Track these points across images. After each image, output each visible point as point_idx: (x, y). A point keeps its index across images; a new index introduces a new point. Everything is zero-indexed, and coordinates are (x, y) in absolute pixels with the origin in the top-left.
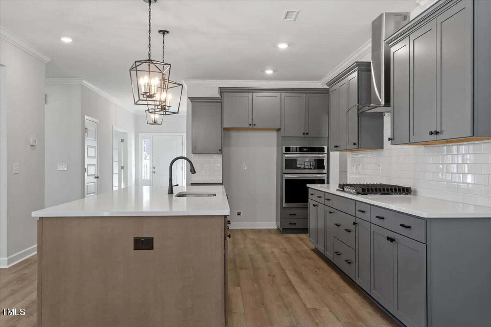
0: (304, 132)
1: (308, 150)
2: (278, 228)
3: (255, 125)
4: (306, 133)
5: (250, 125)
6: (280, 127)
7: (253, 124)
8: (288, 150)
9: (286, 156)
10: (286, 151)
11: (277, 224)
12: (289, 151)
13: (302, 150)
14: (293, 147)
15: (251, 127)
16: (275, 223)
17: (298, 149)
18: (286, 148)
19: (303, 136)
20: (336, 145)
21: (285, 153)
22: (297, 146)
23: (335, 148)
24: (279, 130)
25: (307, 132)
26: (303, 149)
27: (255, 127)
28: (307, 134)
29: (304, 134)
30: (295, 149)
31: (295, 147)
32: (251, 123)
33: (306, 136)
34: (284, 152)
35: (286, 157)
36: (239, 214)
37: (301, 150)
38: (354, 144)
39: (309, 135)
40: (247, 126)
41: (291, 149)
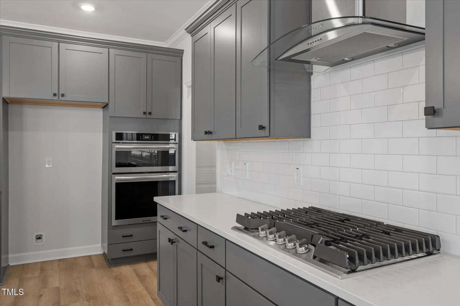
0: (145, 111)
1: (152, 138)
2: (104, 252)
3: (63, 95)
4: (148, 112)
5: (55, 95)
6: (107, 102)
7: (61, 93)
8: (119, 137)
9: (117, 146)
10: (116, 140)
11: (103, 246)
12: (122, 140)
13: (142, 138)
14: (127, 133)
15: (56, 98)
16: (100, 245)
17: (135, 137)
18: (117, 134)
19: (144, 116)
20: (207, 130)
21: (115, 143)
22: (132, 132)
23: (207, 135)
24: (105, 106)
25: (150, 111)
26: (144, 135)
27: (63, 99)
28: (150, 113)
29: (145, 113)
30: (129, 137)
31: (129, 133)
32: (56, 92)
33: (149, 116)
34: (114, 140)
35: (116, 148)
36: (39, 238)
37: (140, 137)
38: (261, 128)
39: (153, 116)
40: (50, 97)
41: (125, 136)
